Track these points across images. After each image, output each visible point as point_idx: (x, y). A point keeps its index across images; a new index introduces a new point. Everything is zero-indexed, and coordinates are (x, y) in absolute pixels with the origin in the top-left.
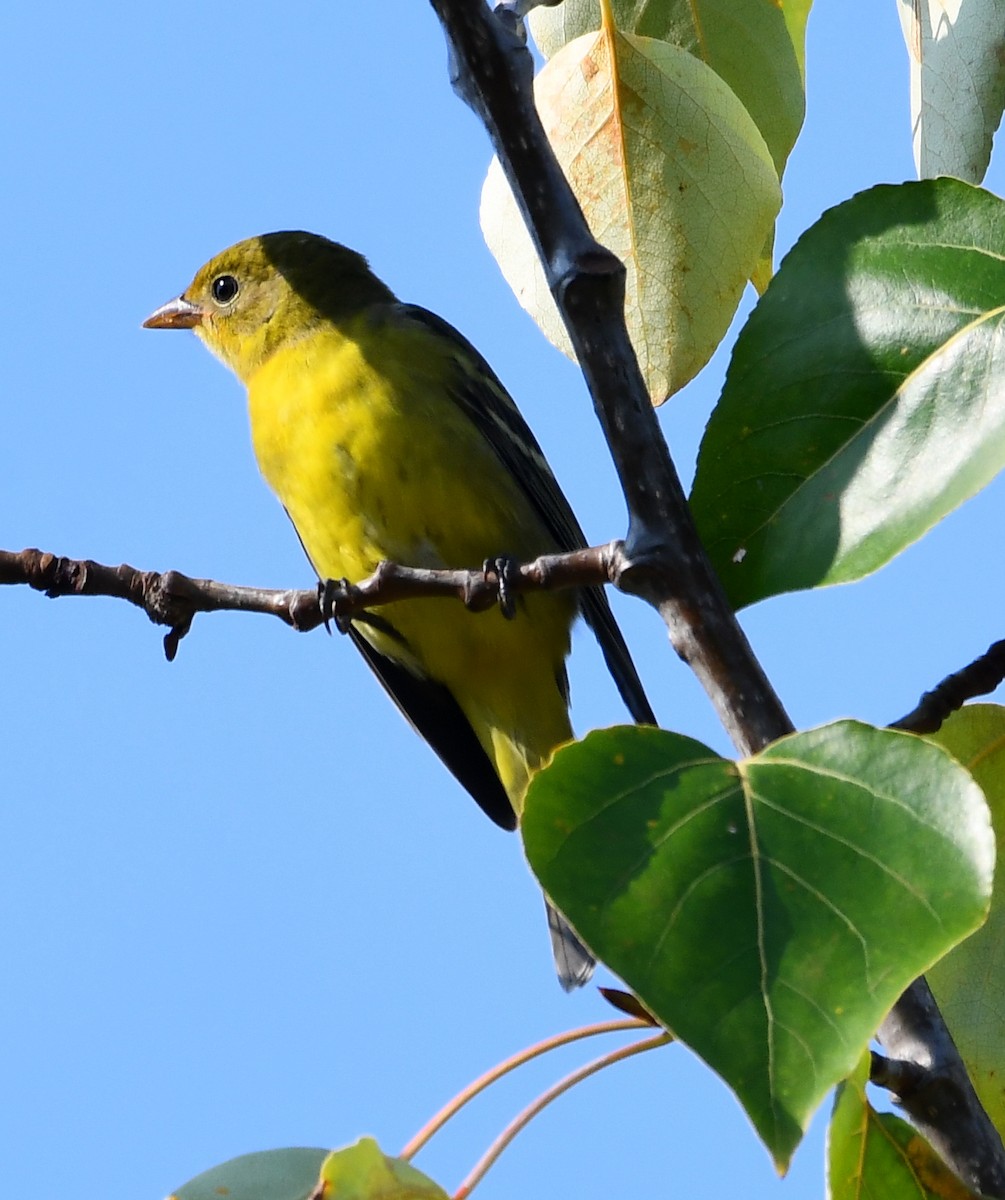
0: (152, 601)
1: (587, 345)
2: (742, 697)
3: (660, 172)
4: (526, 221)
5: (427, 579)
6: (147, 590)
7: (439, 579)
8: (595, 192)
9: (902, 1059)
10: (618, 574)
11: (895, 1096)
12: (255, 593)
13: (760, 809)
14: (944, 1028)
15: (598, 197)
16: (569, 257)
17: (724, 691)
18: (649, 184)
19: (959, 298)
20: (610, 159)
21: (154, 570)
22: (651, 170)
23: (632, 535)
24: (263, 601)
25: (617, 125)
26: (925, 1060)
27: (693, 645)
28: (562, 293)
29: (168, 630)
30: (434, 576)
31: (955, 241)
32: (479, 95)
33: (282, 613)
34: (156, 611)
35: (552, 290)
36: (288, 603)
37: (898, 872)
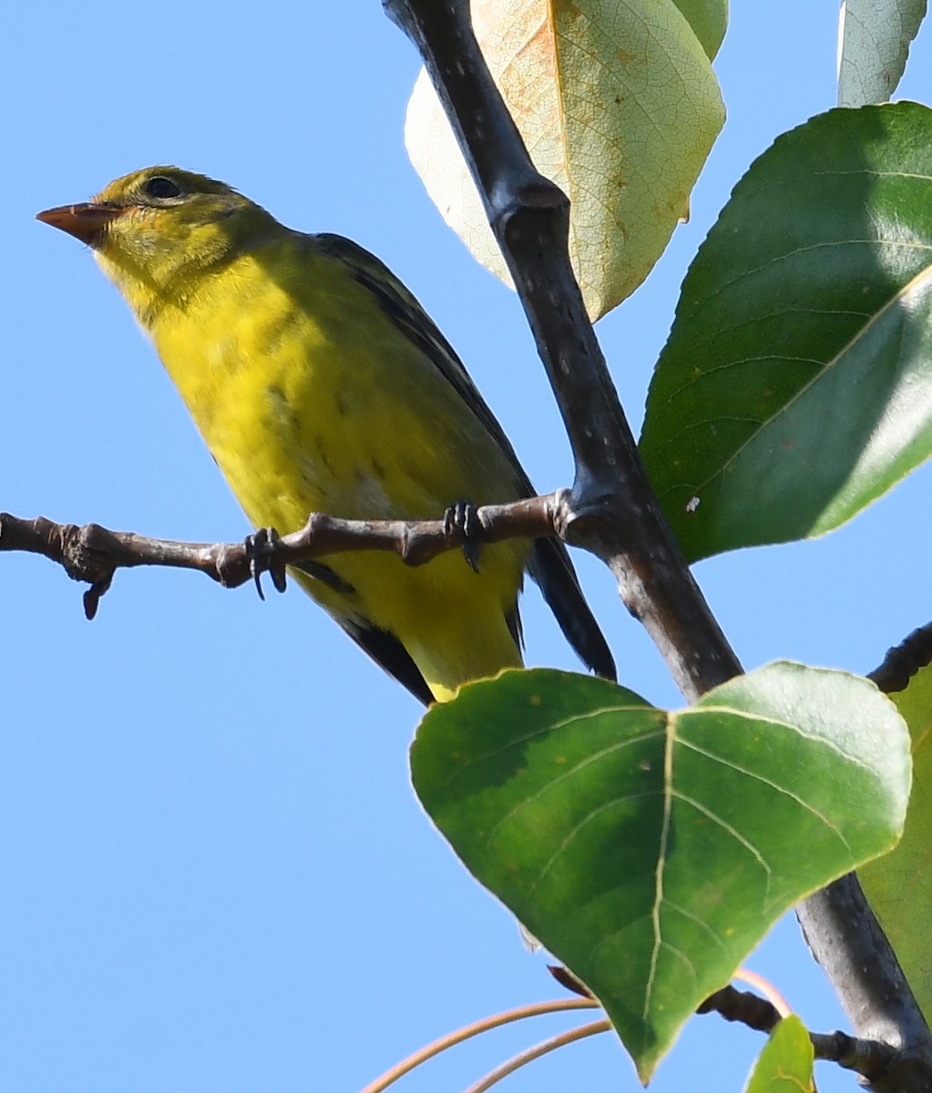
0: (71, 555)
1: (529, 283)
2: (697, 655)
3: (596, 83)
4: (464, 152)
5: (361, 531)
6: (66, 545)
7: (375, 531)
8: (527, 105)
9: (871, 1038)
10: (565, 526)
11: (863, 1078)
12: (180, 546)
13: (681, 751)
14: (915, 1006)
15: (529, 109)
16: (510, 190)
17: (678, 649)
18: (584, 96)
19: (923, 233)
20: (542, 69)
21: (72, 523)
22: (586, 80)
23: (578, 484)
24: (189, 555)
25: (550, 34)
26: (895, 1040)
27: (644, 600)
28: (503, 227)
29: (88, 586)
30: (369, 529)
31: (918, 171)
32: (413, 19)
33: (209, 568)
34: (76, 567)
35: (492, 226)
36: (215, 558)
37: (816, 806)
